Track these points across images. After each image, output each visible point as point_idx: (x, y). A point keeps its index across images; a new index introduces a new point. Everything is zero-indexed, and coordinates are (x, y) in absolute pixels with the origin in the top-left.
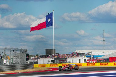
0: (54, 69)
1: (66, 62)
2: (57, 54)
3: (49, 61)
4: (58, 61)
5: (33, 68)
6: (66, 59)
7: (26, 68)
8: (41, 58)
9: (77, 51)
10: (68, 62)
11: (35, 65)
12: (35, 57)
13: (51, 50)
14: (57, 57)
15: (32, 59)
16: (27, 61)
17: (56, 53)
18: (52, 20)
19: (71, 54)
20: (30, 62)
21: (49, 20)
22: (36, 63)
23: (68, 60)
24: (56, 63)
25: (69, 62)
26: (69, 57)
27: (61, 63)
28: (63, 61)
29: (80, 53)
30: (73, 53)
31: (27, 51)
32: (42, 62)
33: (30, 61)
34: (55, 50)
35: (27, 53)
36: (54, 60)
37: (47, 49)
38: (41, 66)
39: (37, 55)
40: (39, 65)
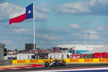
0: (34, 65)
1: (48, 57)
2: (38, 49)
3: (29, 57)
4: (39, 56)
5: (11, 64)
6: (47, 54)
7: (4, 65)
8: (21, 53)
9: (60, 46)
10: (49, 57)
11: (13, 61)
12: (14, 52)
13: (31, 44)
14: (37, 52)
15: (10, 54)
16: (5, 57)
17: (36, 48)
18: (32, 12)
19: (52, 49)
20: (8, 58)
21: (29, 12)
22: (15, 58)
23: (49, 55)
24: (37, 58)
25: (51, 58)
26: (51, 52)
27: (42, 59)
28: (45, 56)
29: (63, 48)
30: (55, 48)
31: (4, 45)
32: (22, 57)
33: (8, 56)
34: (35, 44)
35: (5, 48)
36: (34, 56)
37: (27, 44)
38: (21, 62)
39: (16, 50)
40: (18, 61)
